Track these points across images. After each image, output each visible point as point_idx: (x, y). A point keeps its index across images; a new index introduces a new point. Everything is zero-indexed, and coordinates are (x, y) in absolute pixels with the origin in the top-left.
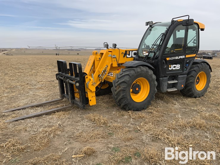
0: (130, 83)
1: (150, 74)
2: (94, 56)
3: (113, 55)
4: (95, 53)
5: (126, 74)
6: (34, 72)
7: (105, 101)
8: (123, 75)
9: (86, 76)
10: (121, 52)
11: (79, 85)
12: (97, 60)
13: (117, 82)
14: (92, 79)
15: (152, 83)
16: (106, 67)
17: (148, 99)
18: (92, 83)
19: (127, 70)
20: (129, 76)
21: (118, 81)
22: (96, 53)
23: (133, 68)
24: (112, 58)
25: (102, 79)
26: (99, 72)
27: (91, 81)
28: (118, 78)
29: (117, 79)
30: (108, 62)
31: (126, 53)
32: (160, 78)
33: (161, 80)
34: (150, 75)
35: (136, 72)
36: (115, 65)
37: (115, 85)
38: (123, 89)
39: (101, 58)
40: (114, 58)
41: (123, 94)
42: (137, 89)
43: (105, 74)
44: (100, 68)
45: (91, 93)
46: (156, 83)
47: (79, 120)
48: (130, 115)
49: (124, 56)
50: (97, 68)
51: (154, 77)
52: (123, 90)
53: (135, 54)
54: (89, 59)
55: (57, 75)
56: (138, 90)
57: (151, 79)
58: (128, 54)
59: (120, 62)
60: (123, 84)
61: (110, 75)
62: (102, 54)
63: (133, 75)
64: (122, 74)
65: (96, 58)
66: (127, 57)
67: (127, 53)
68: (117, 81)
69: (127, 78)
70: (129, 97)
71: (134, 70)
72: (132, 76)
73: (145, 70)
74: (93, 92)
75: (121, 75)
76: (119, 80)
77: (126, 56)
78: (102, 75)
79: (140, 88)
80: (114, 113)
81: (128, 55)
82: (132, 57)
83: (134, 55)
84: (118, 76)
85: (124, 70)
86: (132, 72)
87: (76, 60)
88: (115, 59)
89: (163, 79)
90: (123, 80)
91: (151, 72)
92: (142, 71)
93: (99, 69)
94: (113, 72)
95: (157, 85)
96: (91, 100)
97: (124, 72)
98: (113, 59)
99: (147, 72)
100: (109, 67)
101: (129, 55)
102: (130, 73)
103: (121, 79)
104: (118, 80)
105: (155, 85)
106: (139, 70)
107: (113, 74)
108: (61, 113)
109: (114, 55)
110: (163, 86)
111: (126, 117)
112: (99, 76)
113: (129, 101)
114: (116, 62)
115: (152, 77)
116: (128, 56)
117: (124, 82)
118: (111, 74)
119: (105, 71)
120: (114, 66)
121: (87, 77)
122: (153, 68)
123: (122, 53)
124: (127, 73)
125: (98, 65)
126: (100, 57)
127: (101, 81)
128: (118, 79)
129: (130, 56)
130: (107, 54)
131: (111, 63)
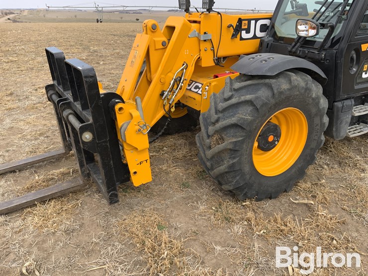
0: (255, 129)
1: (314, 96)
2: (148, 36)
3: (202, 33)
4: (150, 25)
5: (243, 98)
6: (38, 62)
7: (180, 154)
8: (234, 101)
9: (117, 107)
10: (225, 25)
11: (94, 139)
12: (156, 50)
13: (214, 124)
14: (136, 114)
15: (317, 120)
16: (183, 69)
17: (300, 166)
18: (137, 127)
19: (245, 87)
20: (254, 105)
21: (217, 121)
22: (154, 28)
23: (267, 81)
24: (199, 40)
25: (170, 104)
26: (163, 84)
27: (134, 122)
28: (216, 108)
29: (213, 111)
30: (189, 55)
31: (239, 27)
32: (336, 103)
33: (338, 108)
34: (313, 99)
35: (276, 91)
36: (208, 61)
37: (207, 129)
38: (231, 147)
39: (167, 42)
40: (205, 41)
41: (231, 162)
42: (271, 138)
43: (180, 89)
44: (166, 71)
45: (135, 153)
46: (326, 120)
47: (96, 244)
48: (249, 220)
49: (233, 35)
50: (156, 71)
51: (324, 103)
52: (233, 151)
53: (264, 28)
54: (135, 45)
55: (48, 88)
56: (274, 141)
57: (314, 110)
58: (244, 30)
59: (221, 53)
60: (232, 131)
61: (193, 89)
62: (171, 29)
63: (264, 104)
64: (230, 98)
65: (154, 41)
66: (242, 39)
67: (243, 27)
68: (213, 121)
69: (244, 115)
70: (247, 169)
71: (270, 87)
72: (262, 106)
73: (303, 84)
74: (143, 150)
75: (226, 100)
76: (220, 115)
77: (239, 36)
78: (170, 91)
79: (278, 136)
80: (202, 208)
81: (244, 32)
82: (255, 37)
83: (261, 31)
84: (215, 103)
85: (237, 85)
86: (263, 94)
87: (130, 34)
88: (208, 45)
89: (343, 106)
90: (233, 120)
91: (317, 90)
92: (293, 88)
93: (162, 76)
94: (201, 80)
95: (327, 125)
96: (135, 173)
97: (236, 90)
98: (203, 46)
99: (308, 90)
100: (191, 69)
101: (248, 31)
102: (257, 98)
103: (226, 114)
104: (216, 117)
105: (323, 124)
106: (283, 85)
107: (200, 86)
108: (51, 207)
109: (205, 33)
110: (341, 123)
111: (238, 229)
112: (162, 94)
113: (248, 177)
114: (212, 53)
115: (318, 104)
116: (244, 35)
117: (235, 126)
118: (197, 87)
119: (178, 80)
120: (204, 64)
121: (121, 109)
122: (323, 76)
123: (229, 27)
124: (248, 97)
125: (160, 63)
126: (165, 39)
127: (167, 108)
128: (216, 113)
129: (251, 35)
130: (185, 28)
131: (196, 57)
